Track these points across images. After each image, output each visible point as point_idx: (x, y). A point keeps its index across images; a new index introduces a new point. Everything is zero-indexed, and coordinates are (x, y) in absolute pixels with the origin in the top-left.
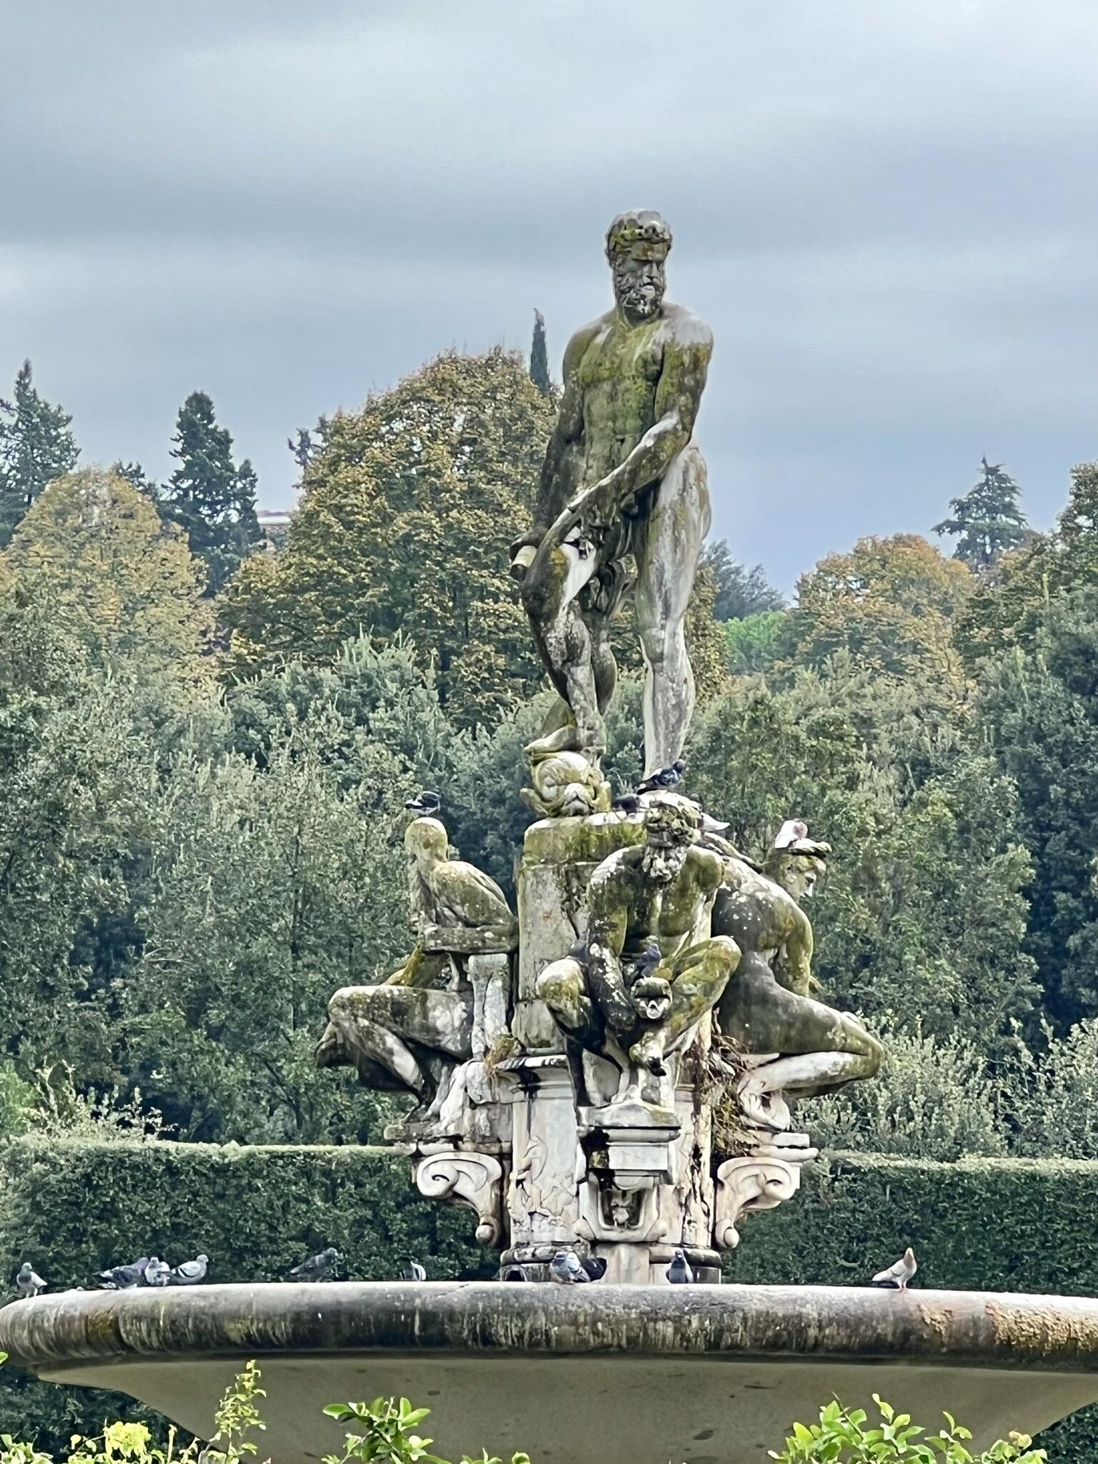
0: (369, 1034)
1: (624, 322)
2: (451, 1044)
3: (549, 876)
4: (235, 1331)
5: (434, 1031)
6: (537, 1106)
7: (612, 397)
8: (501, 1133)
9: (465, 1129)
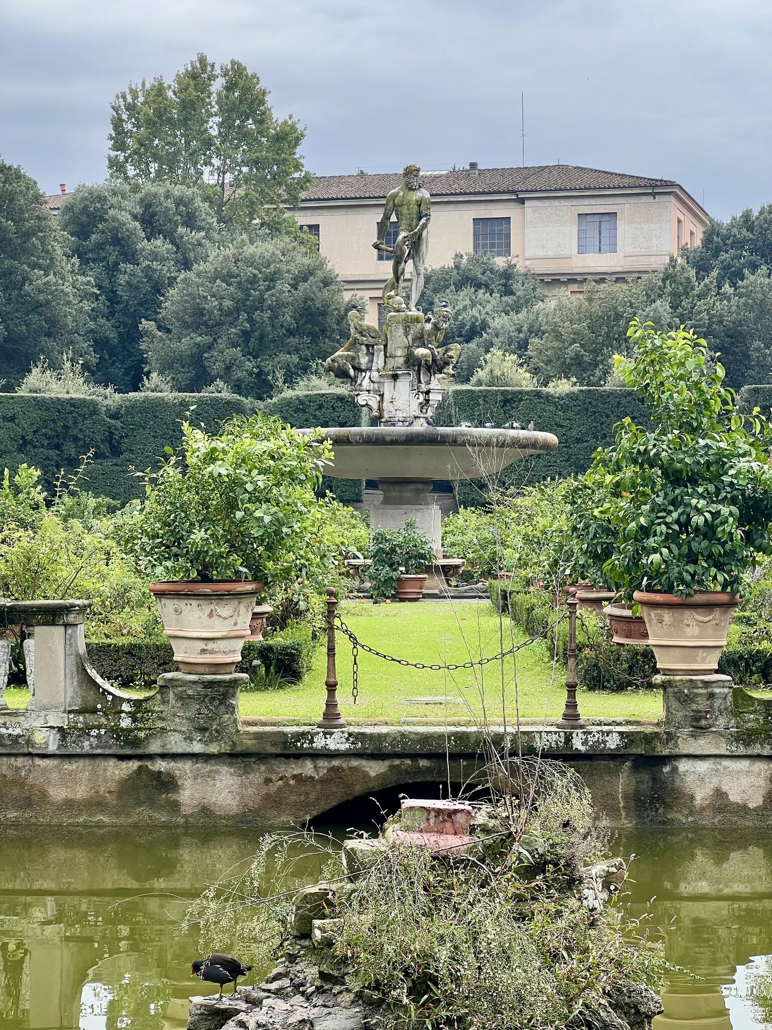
0: (345, 364)
1: (407, 191)
2: (363, 367)
3: (400, 327)
4: (388, 439)
5: (360, 364)
6: (397, 384)
7: (408, 209)
8: (381, 390)
9: (372, 388)
